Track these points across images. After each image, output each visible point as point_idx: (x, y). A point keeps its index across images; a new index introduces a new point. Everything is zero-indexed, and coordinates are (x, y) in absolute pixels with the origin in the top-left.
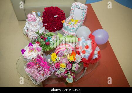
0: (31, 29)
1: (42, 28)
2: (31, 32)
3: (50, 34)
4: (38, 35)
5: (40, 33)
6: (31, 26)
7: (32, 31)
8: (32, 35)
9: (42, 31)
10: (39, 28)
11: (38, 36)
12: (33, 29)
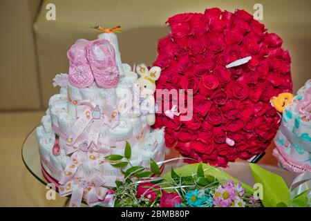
0: (80, 137)
1: (148, 134)
2: (79, 156)
3: (200, 172)
4: (122, 178)
5: (134, 162)
6: (82, 116)
7: (87, 148)
8: (81, 174)
9: (149, 154)
10: (130, 133)
11: (119, 183)
12: (92, 137)
